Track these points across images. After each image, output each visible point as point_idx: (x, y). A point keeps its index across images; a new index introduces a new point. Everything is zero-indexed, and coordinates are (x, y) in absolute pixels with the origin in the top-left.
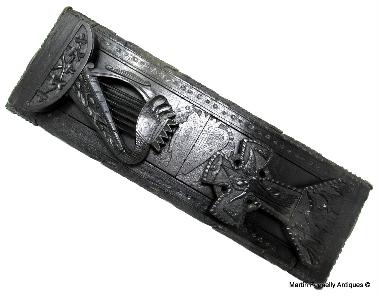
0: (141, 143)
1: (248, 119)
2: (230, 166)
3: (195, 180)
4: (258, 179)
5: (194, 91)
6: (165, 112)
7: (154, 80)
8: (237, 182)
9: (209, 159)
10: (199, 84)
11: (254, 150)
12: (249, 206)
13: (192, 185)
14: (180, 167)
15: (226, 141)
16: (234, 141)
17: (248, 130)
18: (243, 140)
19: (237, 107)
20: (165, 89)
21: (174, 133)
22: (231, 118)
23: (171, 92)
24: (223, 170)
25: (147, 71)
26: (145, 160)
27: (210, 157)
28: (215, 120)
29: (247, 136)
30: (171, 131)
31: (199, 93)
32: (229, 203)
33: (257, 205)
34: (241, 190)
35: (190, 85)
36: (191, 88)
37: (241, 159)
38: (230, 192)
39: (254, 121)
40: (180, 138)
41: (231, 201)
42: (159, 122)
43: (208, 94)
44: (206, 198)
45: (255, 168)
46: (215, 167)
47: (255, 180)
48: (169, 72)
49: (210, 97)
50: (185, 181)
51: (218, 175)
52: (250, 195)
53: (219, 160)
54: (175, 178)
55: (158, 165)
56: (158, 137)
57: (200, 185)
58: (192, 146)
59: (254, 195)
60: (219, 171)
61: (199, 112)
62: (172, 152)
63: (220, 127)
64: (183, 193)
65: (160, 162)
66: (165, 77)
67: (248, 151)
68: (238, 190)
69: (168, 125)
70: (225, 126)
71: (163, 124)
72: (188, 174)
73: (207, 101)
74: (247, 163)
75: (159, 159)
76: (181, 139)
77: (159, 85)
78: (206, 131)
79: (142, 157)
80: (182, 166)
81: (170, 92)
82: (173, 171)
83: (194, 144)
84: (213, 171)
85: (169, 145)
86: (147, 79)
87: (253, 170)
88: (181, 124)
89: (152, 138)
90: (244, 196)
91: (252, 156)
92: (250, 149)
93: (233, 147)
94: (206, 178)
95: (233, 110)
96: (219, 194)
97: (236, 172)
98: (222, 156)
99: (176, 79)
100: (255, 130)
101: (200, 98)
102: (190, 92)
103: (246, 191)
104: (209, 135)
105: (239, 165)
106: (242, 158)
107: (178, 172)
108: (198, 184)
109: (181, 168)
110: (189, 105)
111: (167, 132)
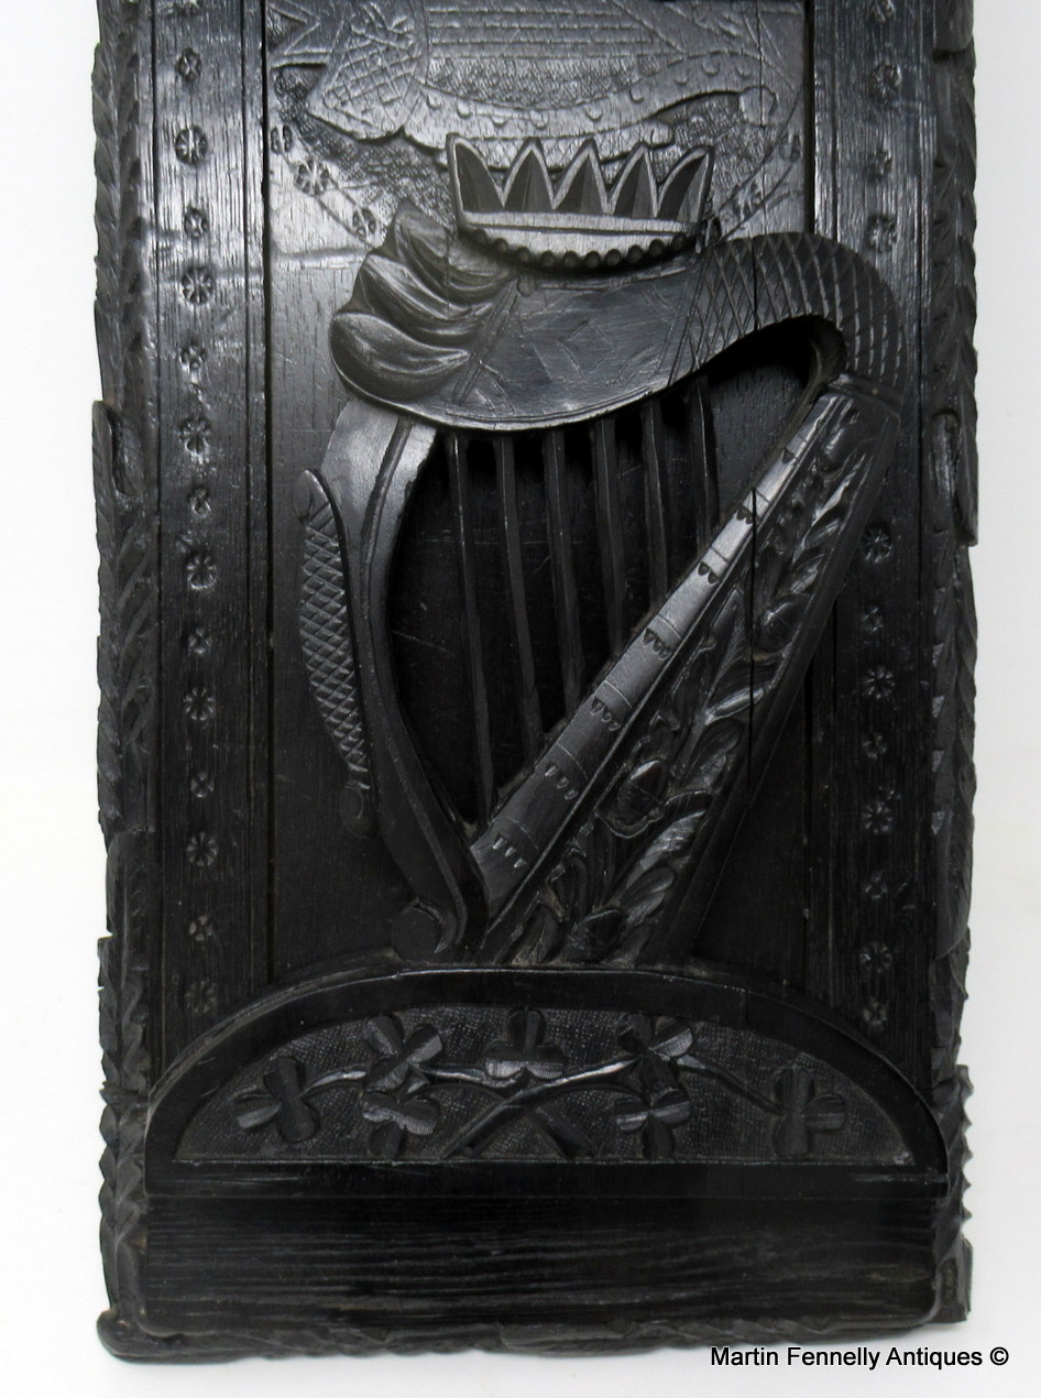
66: (196, 443)
110: (289, 177)
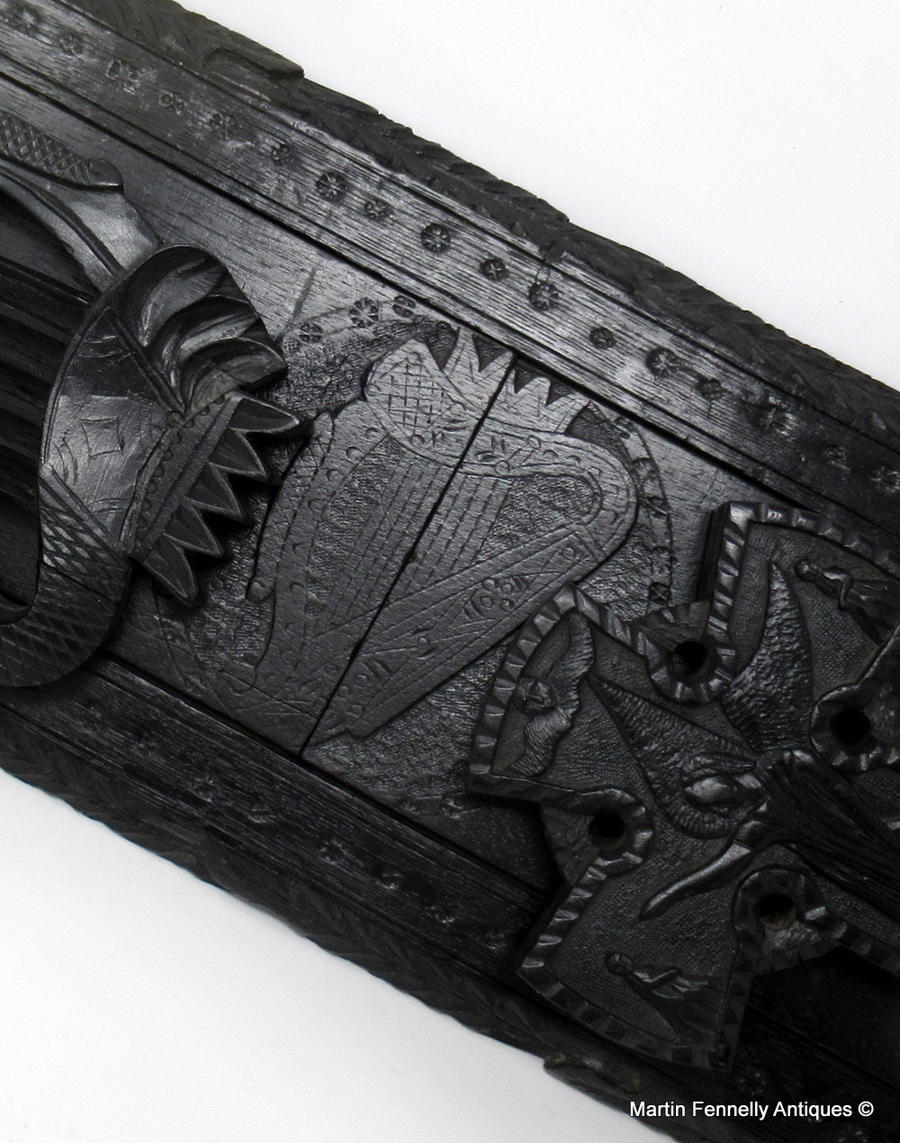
0: (75, 556)
1: (759, 372)
2: (642, 682)
3: (425, 772)
4: (824, 759)
5: (400, 201)
6: (219, 354)
7: (147, 143)
8: (691, 783)
9: (508, 636)
10: (434, 152)
11: (795, 577)
12: (769, 933)
13: (404, 799)
14: (327, 693)
15: (617, 515)
16: (668, 517)
17: (755, 441)
18: (724, 511)
19: (683, 292)
20: (217, 198)
21: (285, 475)
22: (645, 370)
23: (254, 220)
24: (596, 709)
25: (98, 87)
26: (105, 652)
27: (518, 621)
28: (543, 384)
29: (753, 481)
30: (262, 471)
31: (436, 216)
32: (644, 916)
33: (821, 925)
34: (713, 835)
35: (374, 164)
36: (380, 186)
37: (712, 637)
38: (648, 851)
39: (794, 381)
40: (325, 507)
41: (654, 903)
42: (183, 417)
43: (494, 217)
44: (501, 886)
45: (803, 693)
46: (543, 688)
47: (804, 767)
48: (237, 88)
49: (509, 238)
50: (361, 776)
51: (565, 744)
52: (777, 866)
53: (570, 646)
54: (297, 758)
55: (186, 680)
56: (180, 513)
57: (456, 800)
58: (399, 560)
59: (803, 865)
60: (574, 714)
61: (440, 340)
62: (272, 595)
63: (579, 428)
64: (351, 856)
65: (202, 665)
67: (756, 580)
68: (698, 836)
69: (241, 432)
70: (607, 421)
71: (208, 431)
72: (378, 737)
73: (488, 262)
74: (751, 659)
75: (191, 643)
76: (328, 512)
77: (180, 177)
78: (487, 456)
79: (81, 642)
80: (340, 682)
81: (249, 216)
82: (284, 721)
83: (415, 544)
84: (533, 715)
85: (256, 555)
86: (105, 139)
87: (791, 702)
88: (325, 417)
89: (141, 516)
90: (737, 875)
91: (786, 615)
92: (769, 570)
93: (665, 556)
94: (491, 762)
95: (659, 315)
96: (578, 863)
97: (681, 718)
98: (590, 623)
99: (285, 130)
100: (805, 442)
101: (444, 248)
102: (378, 212)
103: (753, 841)
104: (504, 484)
105: (703, 671)
106: (718, 626)
107: (314, 720)
108: (444, 796)
109: (336, 698)
111: (235, 481)
